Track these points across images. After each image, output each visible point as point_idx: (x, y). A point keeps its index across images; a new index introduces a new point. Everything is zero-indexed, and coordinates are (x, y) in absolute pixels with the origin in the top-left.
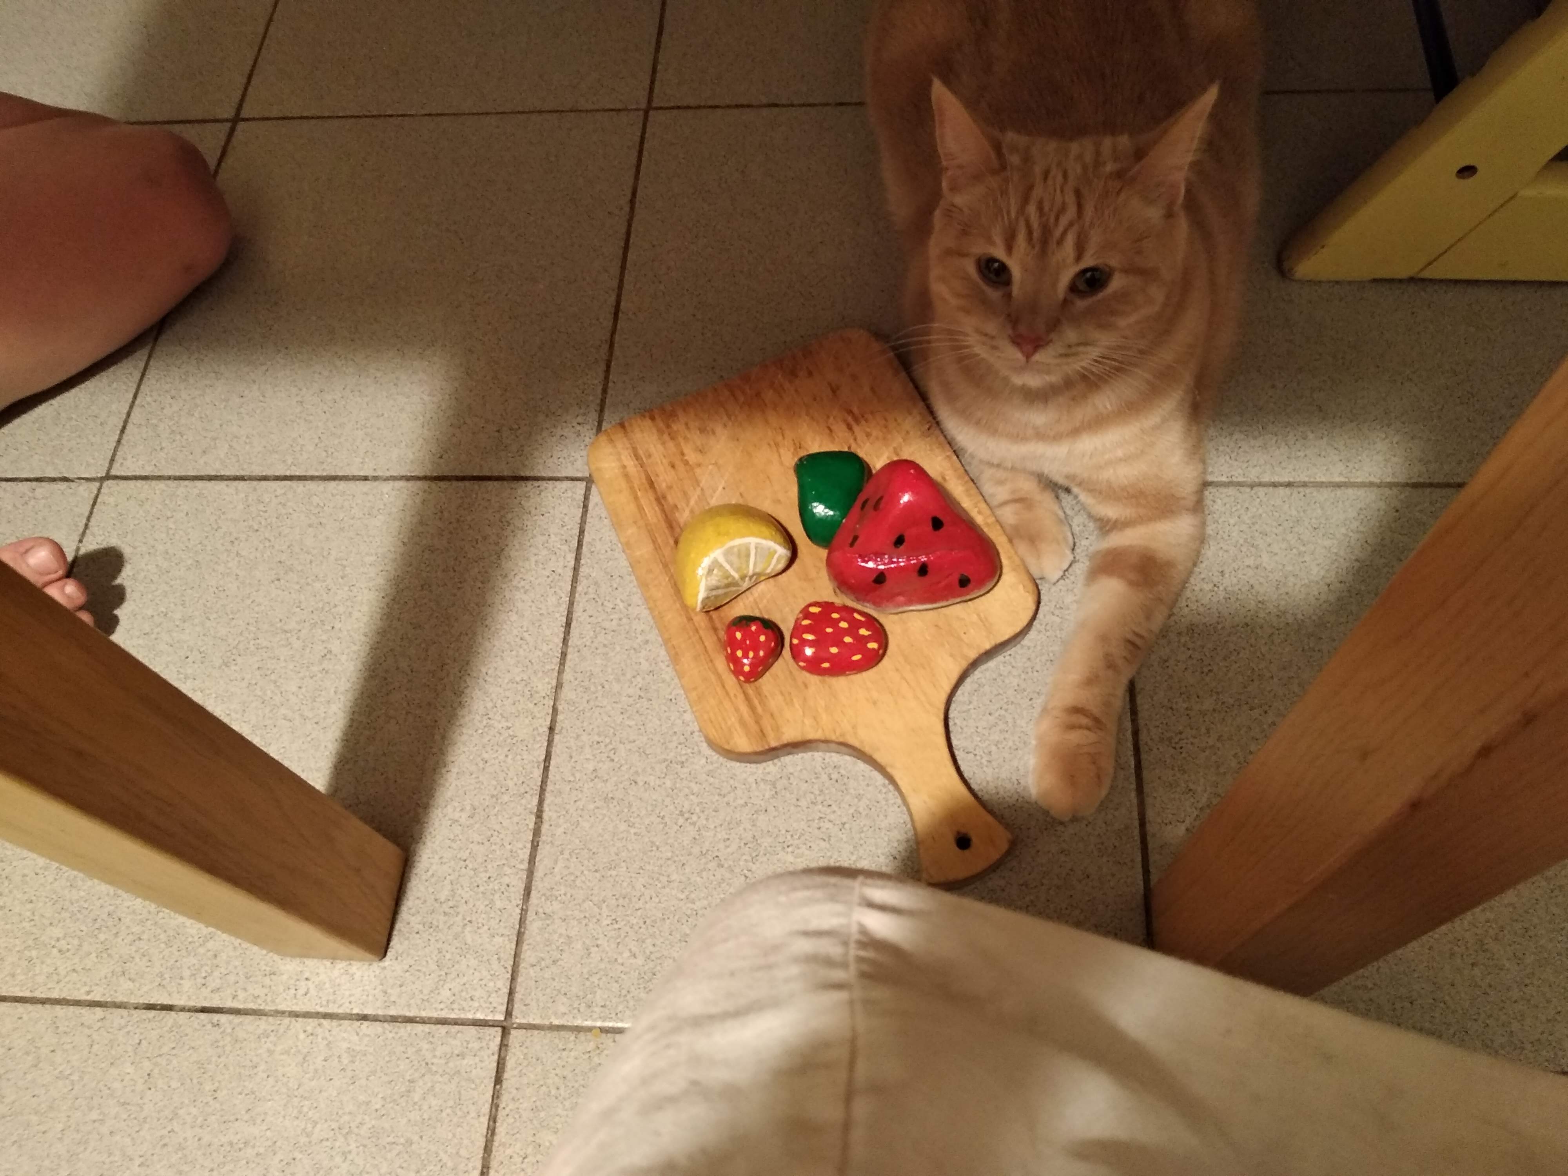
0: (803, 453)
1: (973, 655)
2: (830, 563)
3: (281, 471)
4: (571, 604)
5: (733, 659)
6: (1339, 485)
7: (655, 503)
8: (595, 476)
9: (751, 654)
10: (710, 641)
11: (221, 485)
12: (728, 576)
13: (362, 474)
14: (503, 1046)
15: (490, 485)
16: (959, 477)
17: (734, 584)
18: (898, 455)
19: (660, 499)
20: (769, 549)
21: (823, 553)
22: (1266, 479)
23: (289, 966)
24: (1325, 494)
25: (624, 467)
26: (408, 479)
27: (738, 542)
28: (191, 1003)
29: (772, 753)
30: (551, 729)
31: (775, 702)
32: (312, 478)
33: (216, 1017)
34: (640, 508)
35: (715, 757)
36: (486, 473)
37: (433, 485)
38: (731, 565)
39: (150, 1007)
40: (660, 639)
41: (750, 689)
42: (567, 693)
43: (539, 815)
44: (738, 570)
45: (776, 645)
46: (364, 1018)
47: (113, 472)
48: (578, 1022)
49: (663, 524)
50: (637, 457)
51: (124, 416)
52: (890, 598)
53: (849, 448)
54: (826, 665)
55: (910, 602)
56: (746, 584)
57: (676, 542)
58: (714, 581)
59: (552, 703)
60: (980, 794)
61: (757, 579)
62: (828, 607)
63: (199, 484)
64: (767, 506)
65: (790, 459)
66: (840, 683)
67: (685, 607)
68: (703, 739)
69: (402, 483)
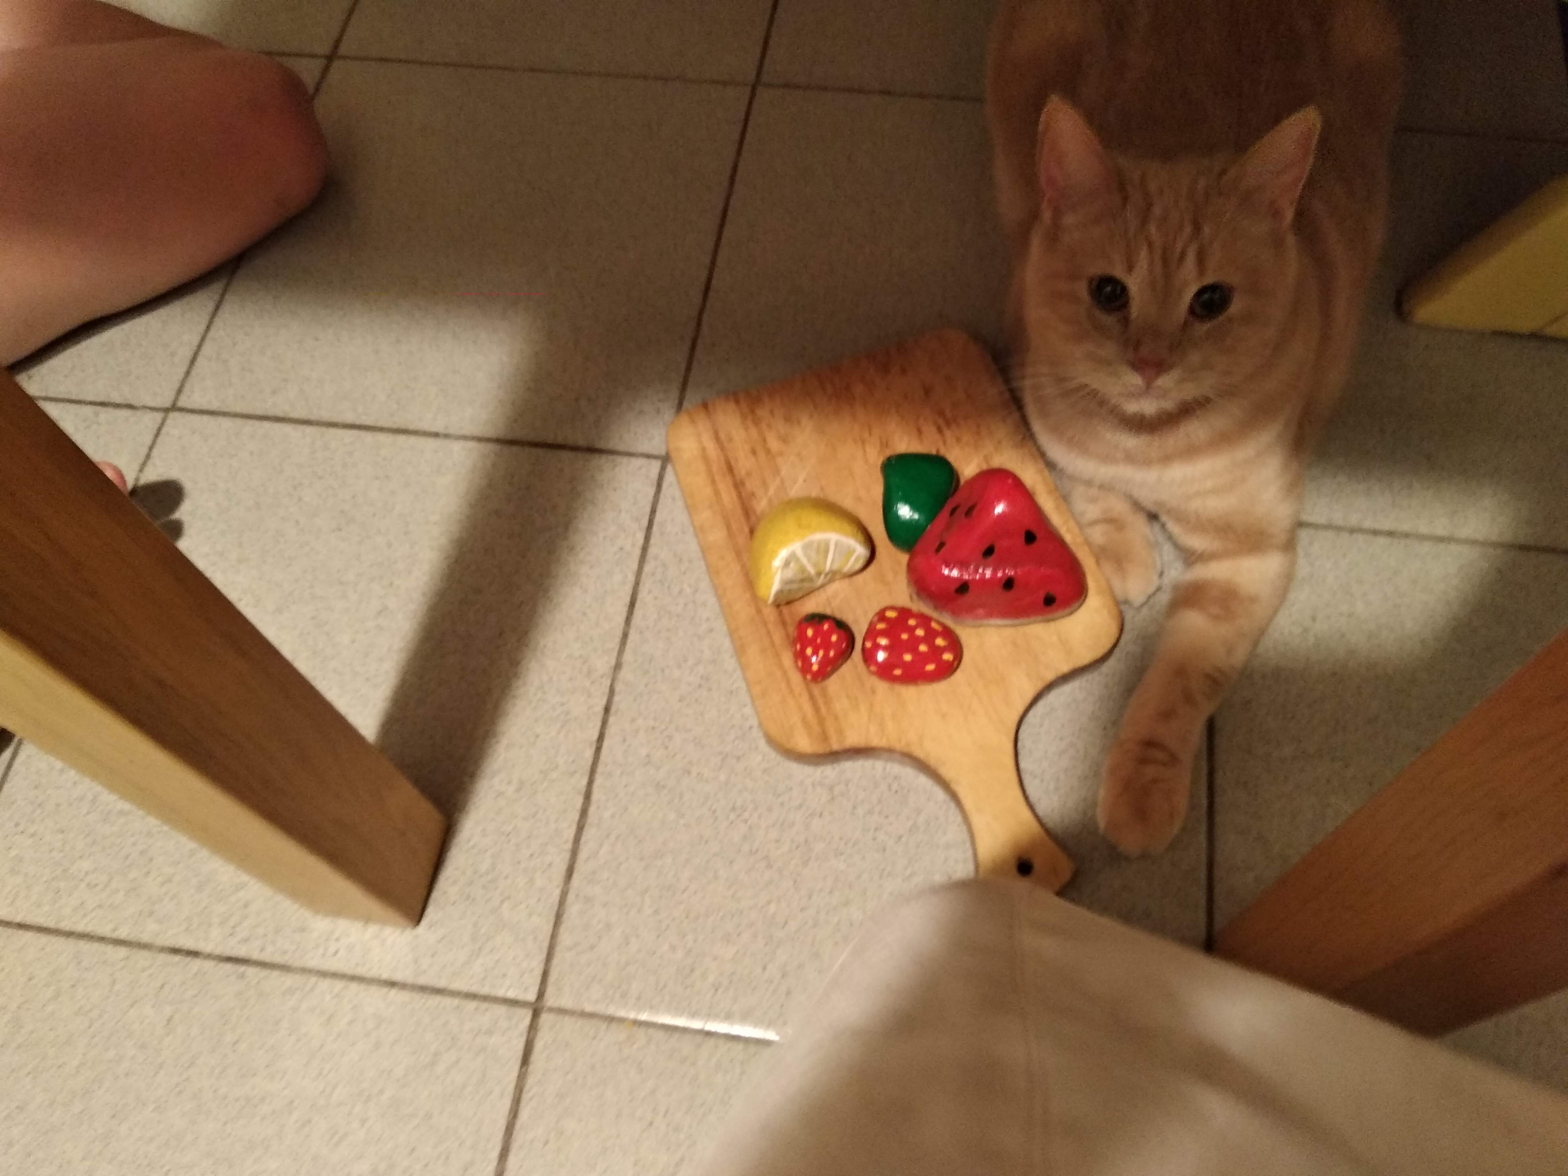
0: (889, 452)
1: (1050, 676)
2: (911, 568)
3: (350, 418)
4: (637, 584)
5: (801, 655)
6: (1441, 540)
7: (732, 489)
8: (673, 455)
9: (821, 653)
10: (778, 636)
11: (288, 428)
12: (803, 570)
13: (434, 429)
14: (533, 1027)
15: (565, 455)
16: (1050, 492)
17: (809, 579)
18: (987, 462)
19: (738, 485)
20: (849, 547)
21: (904, 558)
22: (1368, 524)
23: (321, 924)
24: (1426, 547)
25: (704, 449)
26: (480, 439)
27: (818, 536)
28: (218, 951)
29: (834, 756)
30: (607, 710)
31: (841, 704)
32: (381, 429)
33: (242, 968)
34: (717, 493)
35: (772, 754)
36: (560, 440)
37: (506, 450)
38: (809, 560)
39: (175, 951)
40: (725, 628)
41: (816, 689)
42: (626, 674)
43: (588, 796)
44: (815, 565)
45: (847, 646)
46: (392, 984)
47: (181, 403)
48: (611, 1011)
49: (739, 511)
50: (717, 439)
51: (195, 348)
52: (970, 610)
53: (938, 451)
54: (898, 672)
55: (990, 615)
56: (821, 581)
57: (752, 532)
58: (790, 573)
59: (608, 683)
60: (1044, 821)
61: (833, 576)
62: (905, 613)
63: (267, 425)
64: (848, 503)
65: (876, 458)
66: (910, 692)
67: (755, 598)
68: (761, 734)
69: (472, 444)
